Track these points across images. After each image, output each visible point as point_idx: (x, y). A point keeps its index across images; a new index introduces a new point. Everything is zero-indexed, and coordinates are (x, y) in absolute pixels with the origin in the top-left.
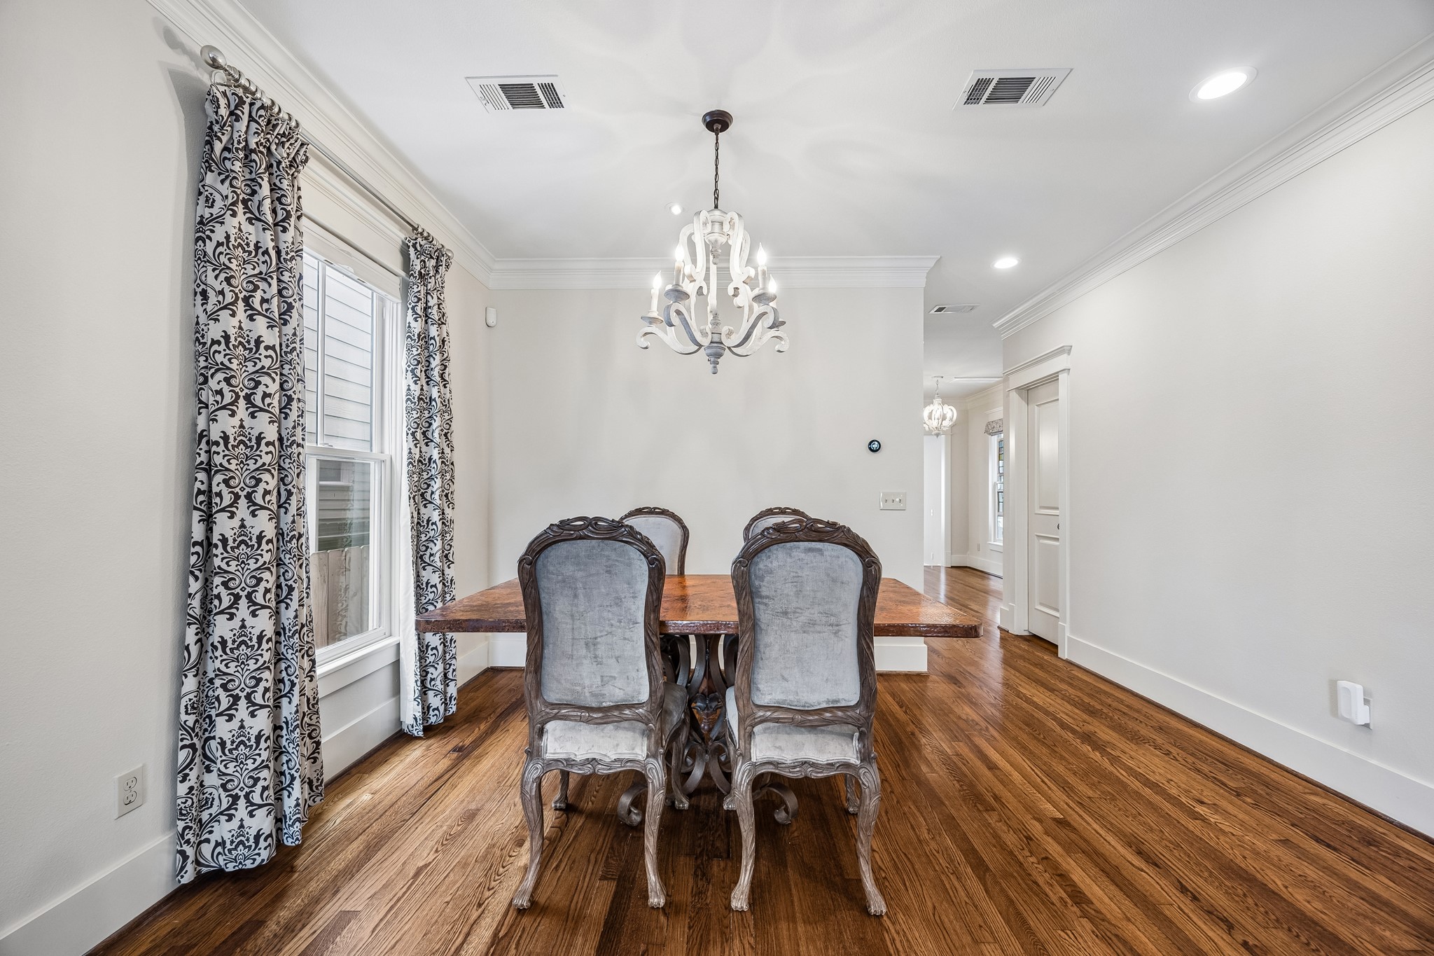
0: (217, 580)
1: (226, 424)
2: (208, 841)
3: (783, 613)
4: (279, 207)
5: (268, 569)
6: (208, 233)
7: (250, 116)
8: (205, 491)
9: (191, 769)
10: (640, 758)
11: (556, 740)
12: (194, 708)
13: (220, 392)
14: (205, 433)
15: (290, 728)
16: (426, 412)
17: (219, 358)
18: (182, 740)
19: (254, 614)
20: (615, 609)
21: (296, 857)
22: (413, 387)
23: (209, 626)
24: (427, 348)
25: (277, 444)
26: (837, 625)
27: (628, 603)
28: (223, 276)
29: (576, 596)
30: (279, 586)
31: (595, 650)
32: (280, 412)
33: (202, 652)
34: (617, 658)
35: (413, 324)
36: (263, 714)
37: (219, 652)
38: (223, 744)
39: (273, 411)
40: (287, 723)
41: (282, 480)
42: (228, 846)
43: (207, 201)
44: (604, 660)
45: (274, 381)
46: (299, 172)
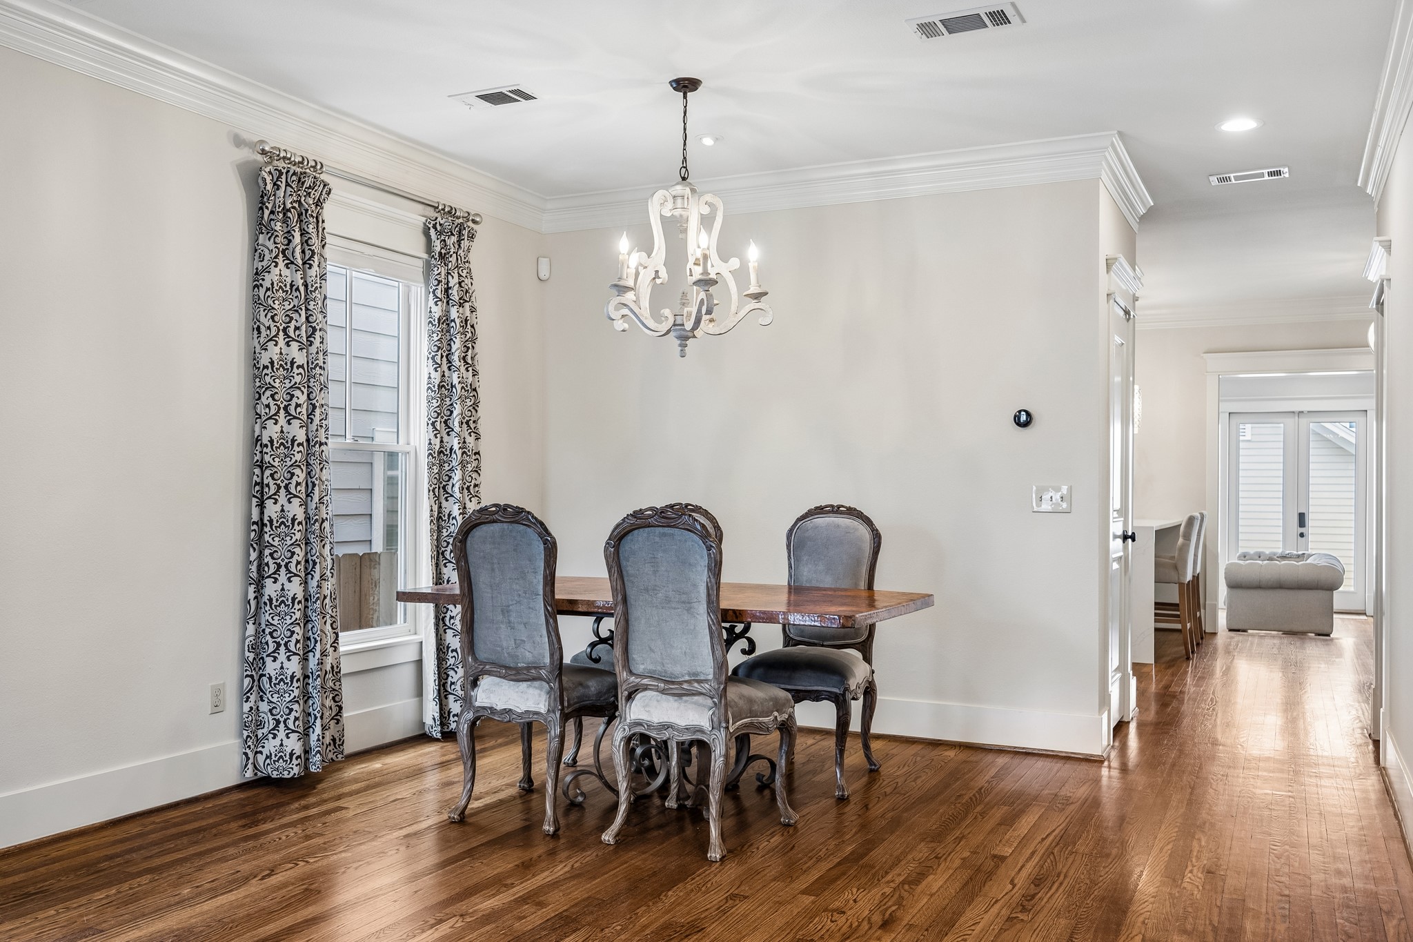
0: (267, 552)
1: (272, 431)
2: (261, 753)
3: (645, 590)
4: (307, 248)
5: (299, 545)
6: (261, 281)
7: (287, 181)
8: (259, 483)
9: (251, 694)
10: (542, 711)
11: (483, 692)
12: (253, 648)
13: (268, 406)
14: (259, 438)
15: (315, 678)
16: (448, 399)
17: (268, 379)
18: (246, 670)
19: (289, 580)
20: (521, 582)
21: (318, 784)
22: (434, 375)
23: (262, 589)
24: (448, 331)
25: (305, 444)
26: (689, 603)
27: (530, 577)
28: (270, 315)
29: (493, 570)
30: (307, 561)
31: (509, 616)
32: (308, 418)
33: (258, 607)
34: (525, 624)
35: (435, 309)
36: (295, 659)
37: (268, 608)
38: (270, 678)
39: (302, 418)
40: (312, 673)
41: (309, 473)
42: (273, 758)
43: (260, 257)
44: (516, 625)
45: (303, 393)
46: (322, 208)
